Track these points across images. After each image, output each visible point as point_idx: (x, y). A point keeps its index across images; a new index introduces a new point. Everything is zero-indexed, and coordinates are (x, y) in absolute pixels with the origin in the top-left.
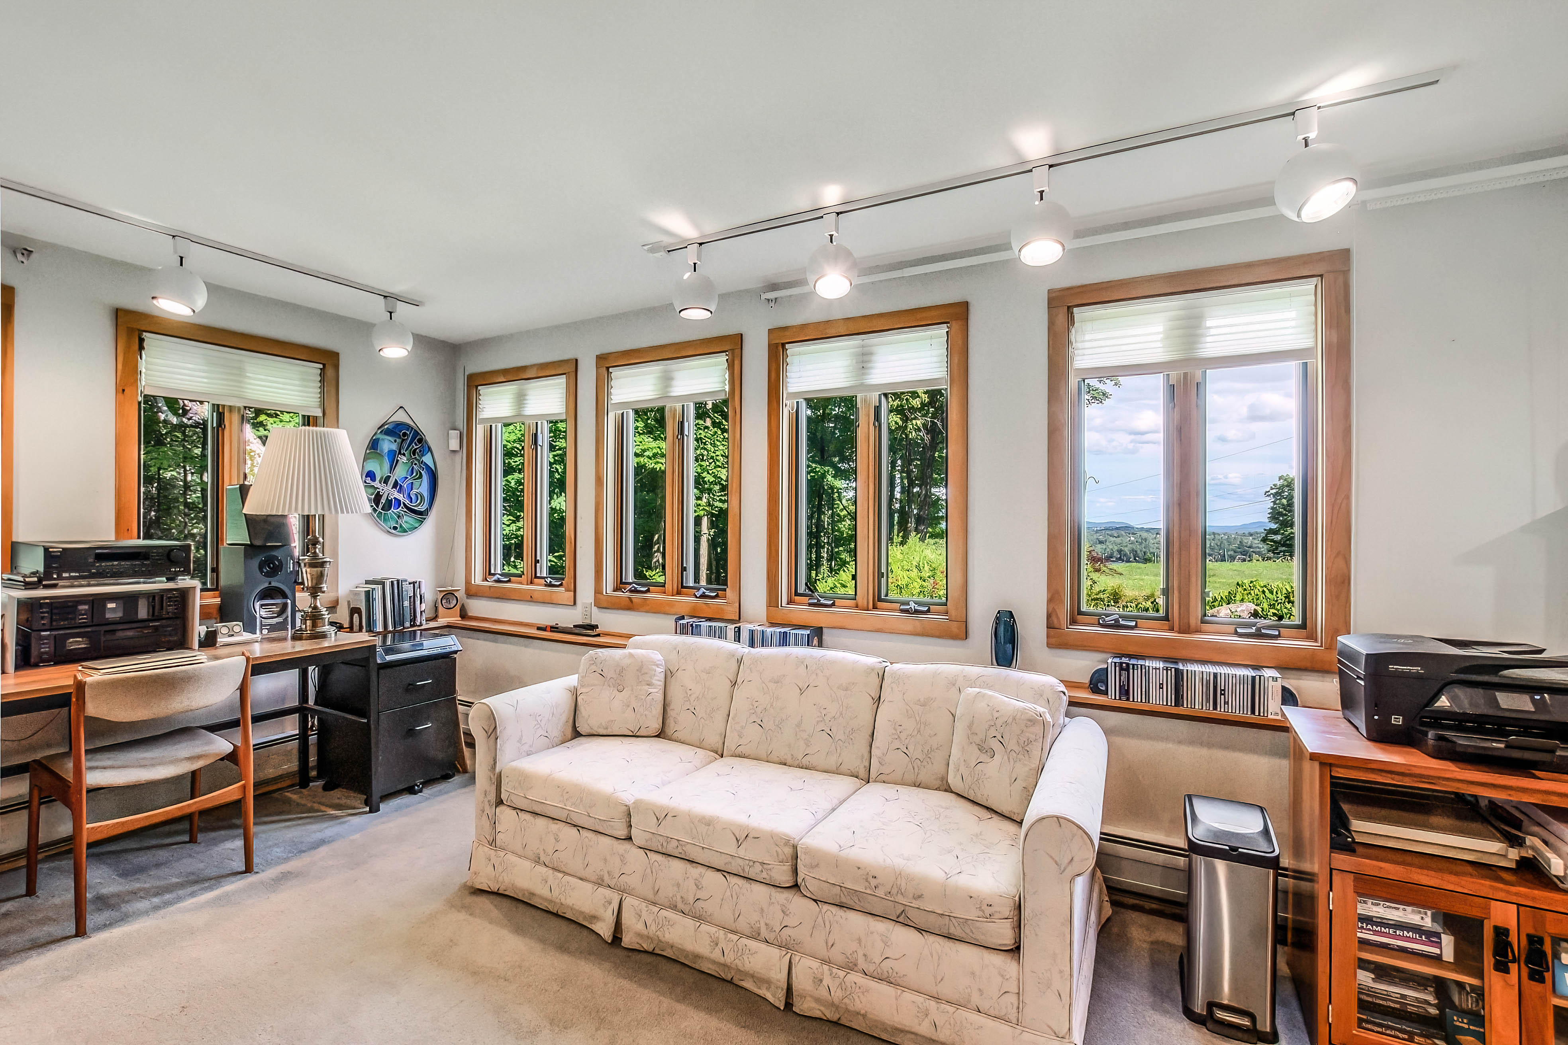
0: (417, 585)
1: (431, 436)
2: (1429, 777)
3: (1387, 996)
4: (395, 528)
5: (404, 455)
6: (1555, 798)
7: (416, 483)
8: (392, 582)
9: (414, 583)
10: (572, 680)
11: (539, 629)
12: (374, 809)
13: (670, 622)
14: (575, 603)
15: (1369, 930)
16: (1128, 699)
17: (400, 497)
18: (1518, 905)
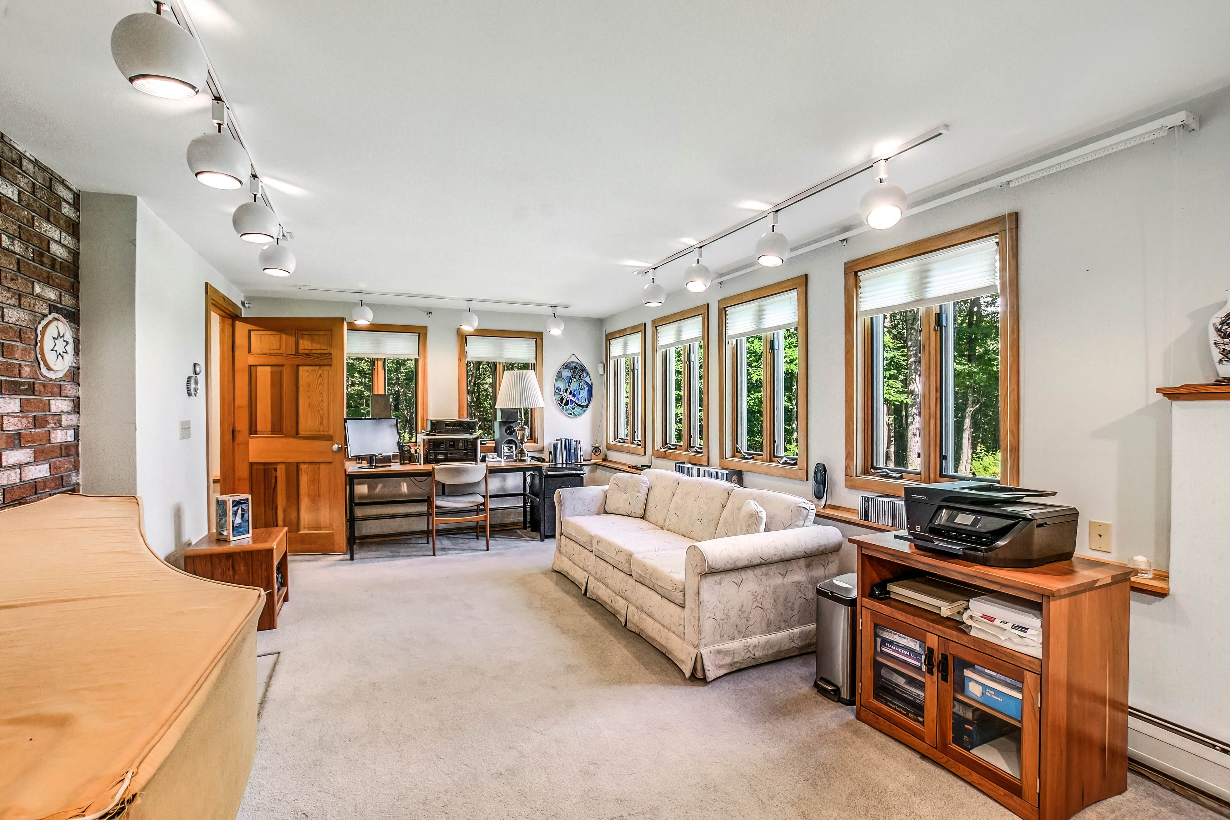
0: (578, 442)
1: (589, 368)
2: (901, 557)
3: (910, 693)
4: (571, 414)
5: (575, 378)
6: (955, 574)
7: (581, 392)
8: (565, 440)
9: (577, 441)
10: (606, 487)
11: (629, 467)
12: (542, 540)
13: (672, 464)
14: (645, 454)
15: (890, 648)
16: (868, 520)
17: (573, 399)
18: (939, 636)
